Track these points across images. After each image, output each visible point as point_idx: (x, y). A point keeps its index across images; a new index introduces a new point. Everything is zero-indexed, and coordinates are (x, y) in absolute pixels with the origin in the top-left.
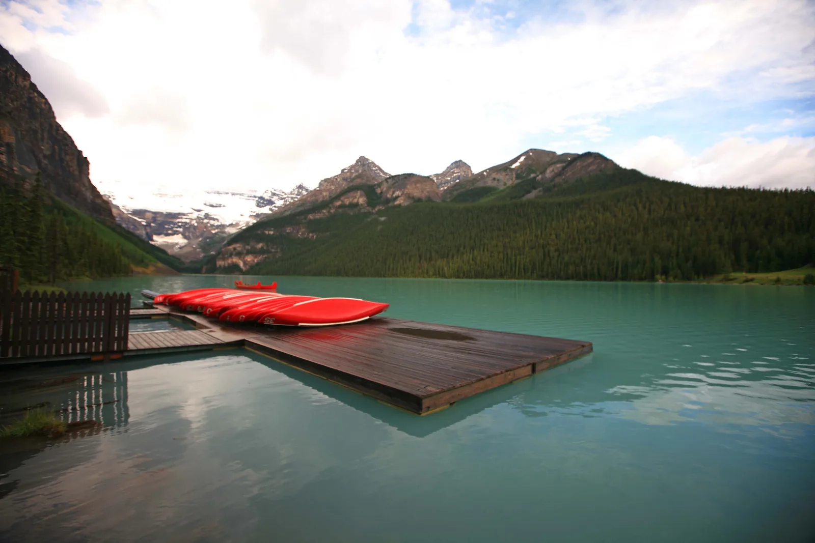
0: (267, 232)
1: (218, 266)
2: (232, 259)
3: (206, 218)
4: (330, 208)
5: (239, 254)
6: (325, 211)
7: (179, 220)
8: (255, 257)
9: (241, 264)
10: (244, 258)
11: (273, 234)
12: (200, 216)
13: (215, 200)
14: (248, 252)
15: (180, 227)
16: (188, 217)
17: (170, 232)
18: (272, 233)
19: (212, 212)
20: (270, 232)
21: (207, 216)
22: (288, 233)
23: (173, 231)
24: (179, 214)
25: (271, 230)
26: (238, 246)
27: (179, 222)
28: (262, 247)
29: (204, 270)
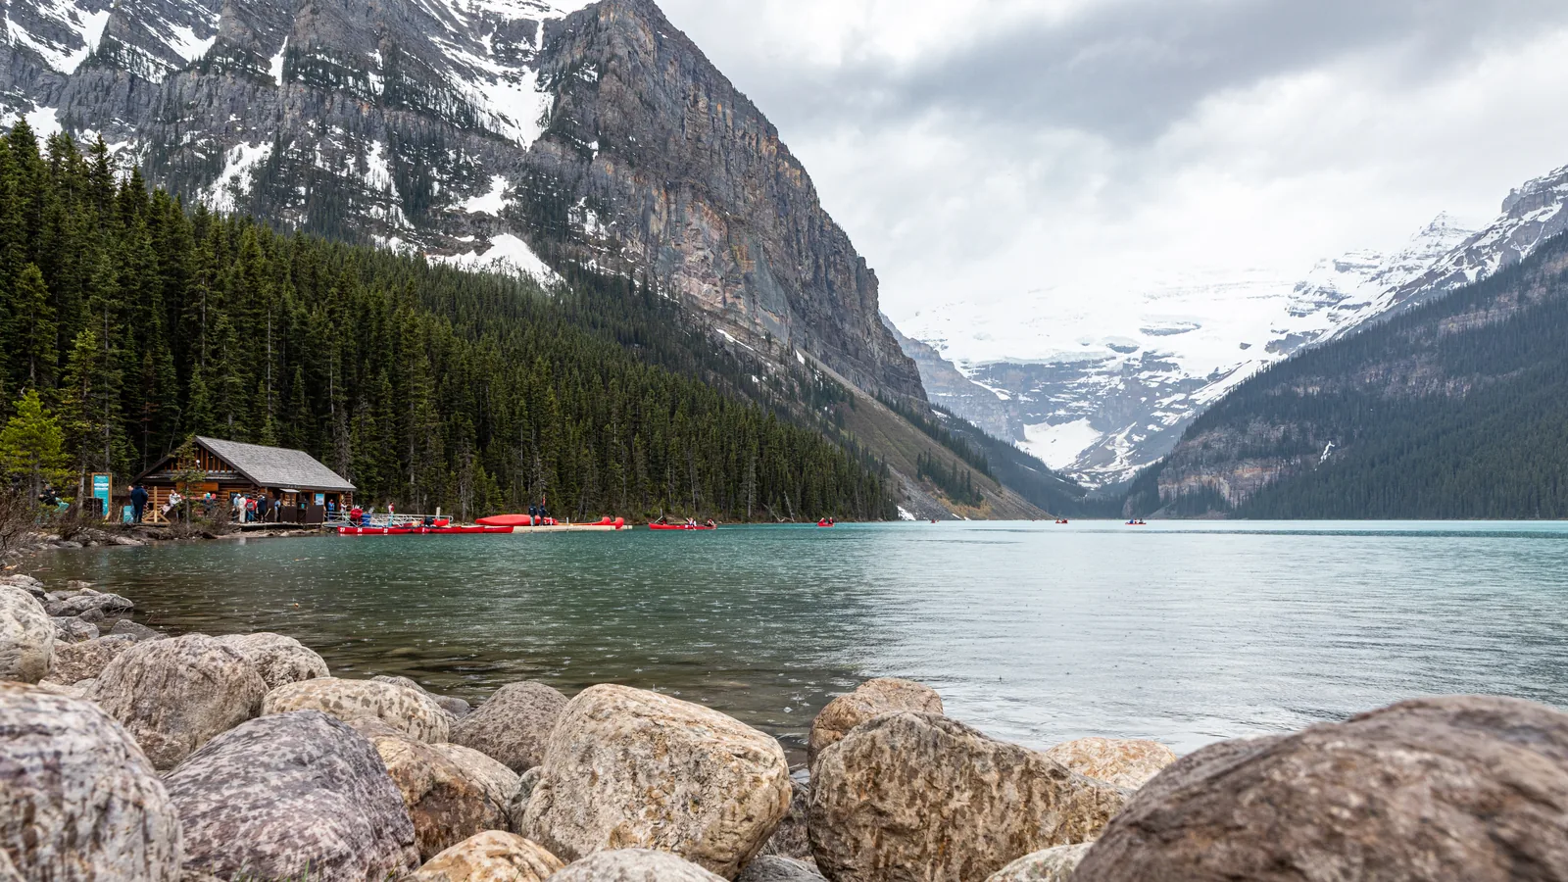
0: (1300, 391)
1: (1162, 495)
2: (1200, 474)
3: (1146, 368)
4: (1527, 286)
5: (1220, 460)
6: (1503, 299)
7: (1083, 380)
8: (1265, 468)
9: (1226, 490)
10: (1231, 472)
11: (1320, 393)
12: (1132, 362)
13: (1169, 311)
14: (1245, 454)
15: (1084, 397)
16: (1104, 369)
17: (1062, 412)
18: (1313, 390)
19: (1160, 345)
20: (1310, 390)
21: (1151, 361)
22: (1369, 387)
23: (1068, 410)
24: (1083, 364)
25: (1312, 384)
26: (1217, 437)
27: (1080, 386)
28: (1286, 437)
29: (1128, 508)
